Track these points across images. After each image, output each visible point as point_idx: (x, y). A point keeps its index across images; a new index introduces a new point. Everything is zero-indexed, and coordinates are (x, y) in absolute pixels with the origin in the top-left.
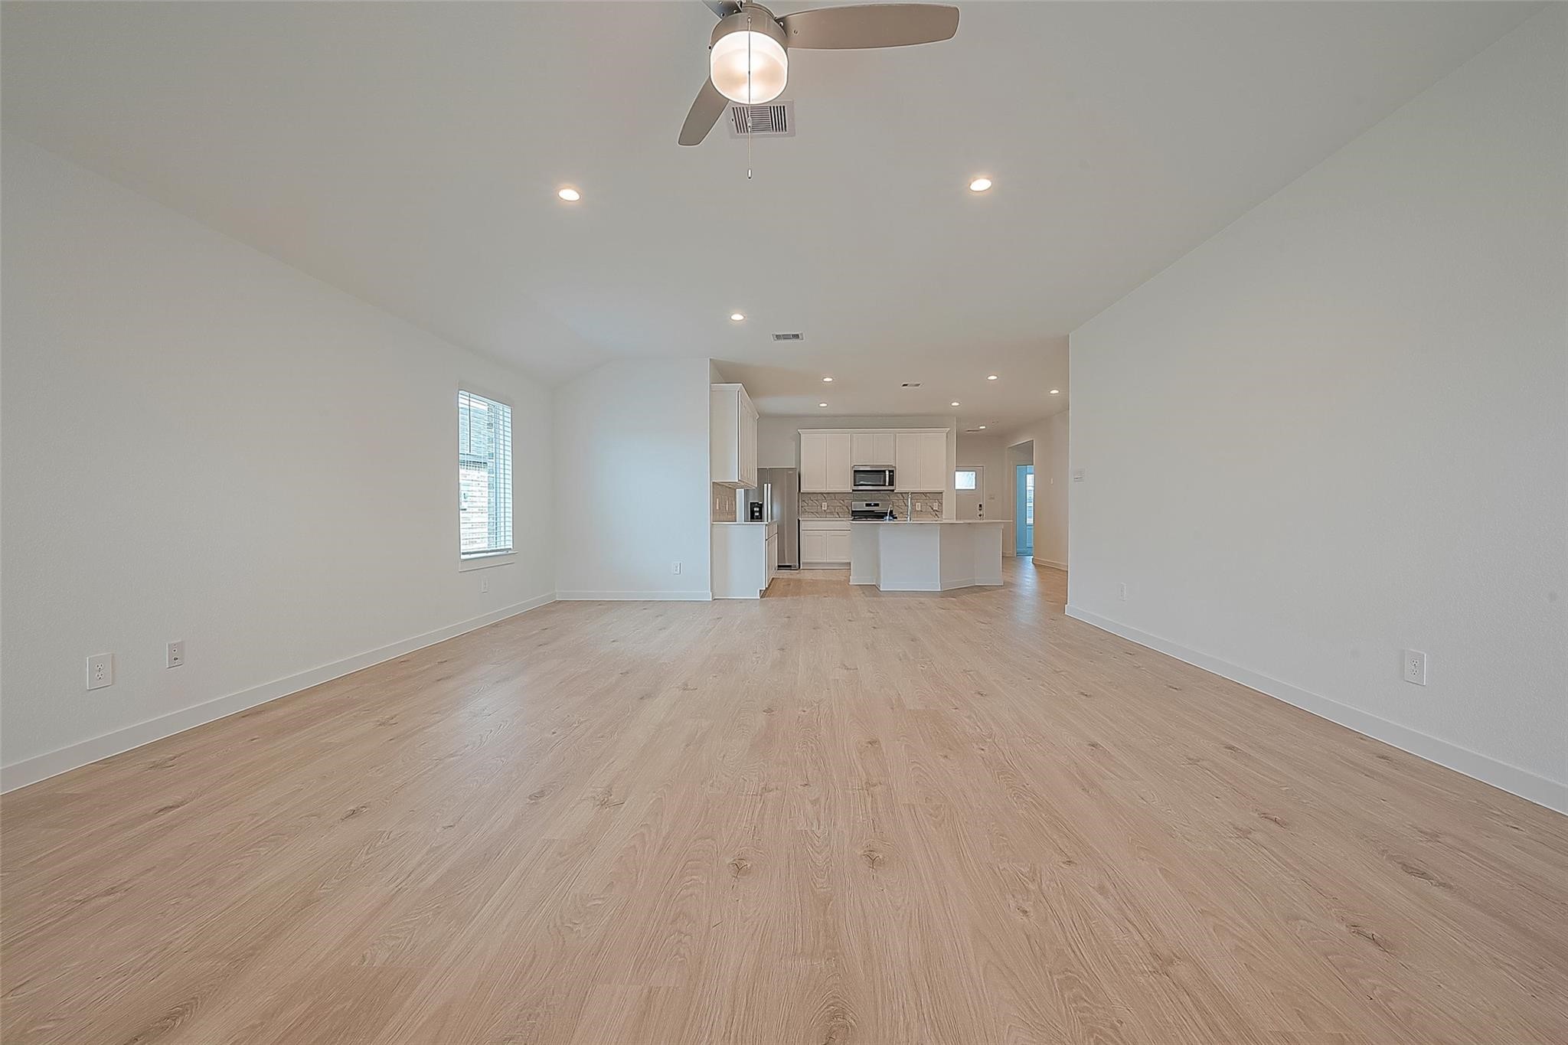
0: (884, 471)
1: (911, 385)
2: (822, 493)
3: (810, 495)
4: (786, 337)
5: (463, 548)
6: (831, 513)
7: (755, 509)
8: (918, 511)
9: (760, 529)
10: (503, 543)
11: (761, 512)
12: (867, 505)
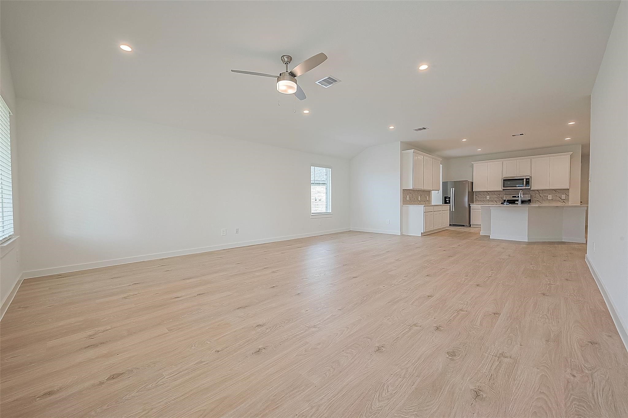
0: (523, 179)
1: (518, 135)
2: (486, 192)
3: (479, 193)
4: (420, 129)
5: (312, 212)
6: (492, 201)
7: (447, 199)
8: (549, 200)
9: (447, 207)
10: (329, 211)
11: (449, 201)
12: (513, 197)
